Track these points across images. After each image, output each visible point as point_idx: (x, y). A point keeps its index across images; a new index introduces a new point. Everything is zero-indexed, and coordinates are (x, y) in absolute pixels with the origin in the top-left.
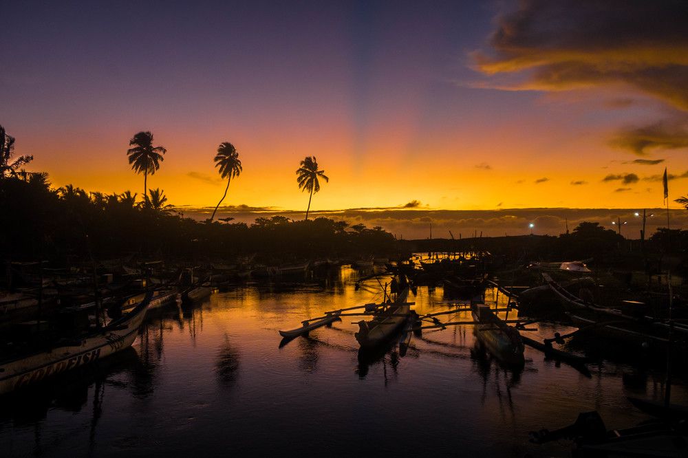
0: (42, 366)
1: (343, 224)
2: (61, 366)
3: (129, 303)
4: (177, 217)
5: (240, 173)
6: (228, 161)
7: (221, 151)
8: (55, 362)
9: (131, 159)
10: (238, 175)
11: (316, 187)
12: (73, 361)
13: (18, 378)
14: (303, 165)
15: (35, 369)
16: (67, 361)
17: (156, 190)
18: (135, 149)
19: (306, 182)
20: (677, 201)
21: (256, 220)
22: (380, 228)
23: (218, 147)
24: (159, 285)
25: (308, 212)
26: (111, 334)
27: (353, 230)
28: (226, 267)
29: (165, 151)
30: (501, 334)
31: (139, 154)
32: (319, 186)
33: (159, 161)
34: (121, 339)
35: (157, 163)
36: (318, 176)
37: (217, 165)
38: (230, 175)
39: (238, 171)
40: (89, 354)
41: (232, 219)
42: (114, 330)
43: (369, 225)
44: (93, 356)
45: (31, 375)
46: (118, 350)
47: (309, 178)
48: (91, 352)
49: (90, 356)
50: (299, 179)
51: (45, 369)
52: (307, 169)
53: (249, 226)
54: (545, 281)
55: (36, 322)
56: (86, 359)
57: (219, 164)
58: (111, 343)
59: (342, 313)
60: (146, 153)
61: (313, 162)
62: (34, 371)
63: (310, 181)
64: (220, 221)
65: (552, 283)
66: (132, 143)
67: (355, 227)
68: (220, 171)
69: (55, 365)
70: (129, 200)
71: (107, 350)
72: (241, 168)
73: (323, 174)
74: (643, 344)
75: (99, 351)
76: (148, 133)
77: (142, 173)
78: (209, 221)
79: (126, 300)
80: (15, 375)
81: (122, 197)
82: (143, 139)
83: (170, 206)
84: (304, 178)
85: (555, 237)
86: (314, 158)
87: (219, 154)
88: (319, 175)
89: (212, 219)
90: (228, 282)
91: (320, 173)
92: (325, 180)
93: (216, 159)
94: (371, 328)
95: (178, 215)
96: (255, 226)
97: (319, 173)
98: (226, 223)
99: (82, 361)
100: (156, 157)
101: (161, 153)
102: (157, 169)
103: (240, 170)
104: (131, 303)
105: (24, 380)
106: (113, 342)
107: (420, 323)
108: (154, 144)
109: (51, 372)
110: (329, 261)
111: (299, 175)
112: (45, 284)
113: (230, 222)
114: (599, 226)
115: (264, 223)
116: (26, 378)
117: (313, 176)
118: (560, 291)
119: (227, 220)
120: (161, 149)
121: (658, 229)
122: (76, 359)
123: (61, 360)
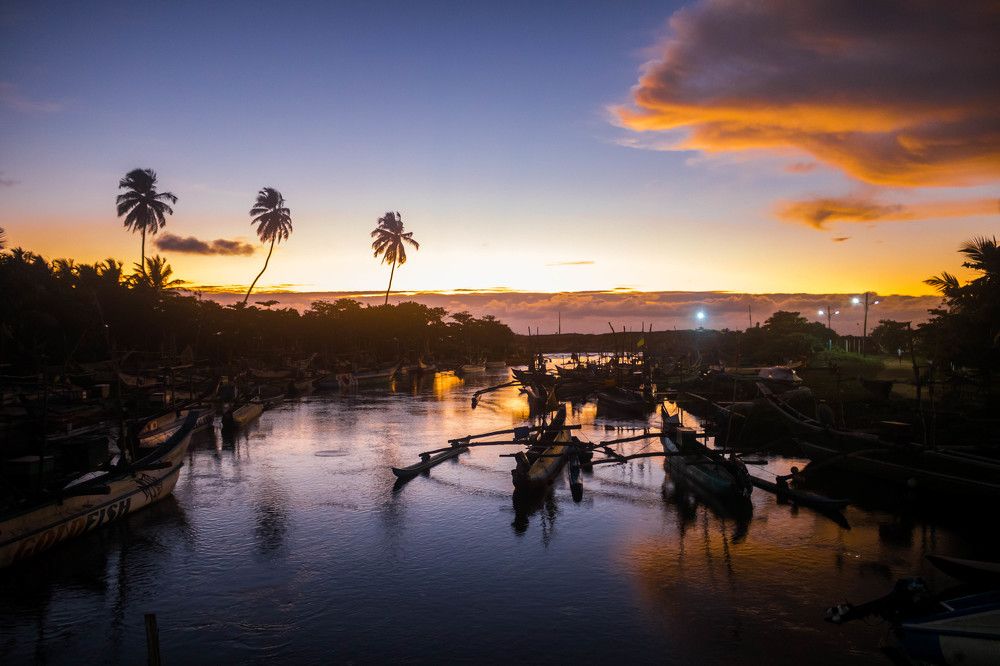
0: (52, 526)
1: (441, 312)
2: (78, 524)
3: (149, 427)
4: (191, 299)
5: (290, 235)
6: (272, 217)
7: (262, 201)
8: (68, 520)
9: (122, 210)
10: (286, 237)
11: (401, 256)
12: (94, 517)
13: (17, 545)
14: (382, 223)
15: (41, 530)
16: (85, 518)
17: (155, 257)
18: (127, 195)
19: (386, 249)
20: (927, 281)
21: (313, 304)
22: (493, 318)
23: (256, 195)
24: (187, 402)
25: (388, 292)
26: (144, 475)
27: (453, 320)
28: (271, 374)
29: (175, 200)
30: (716, 469)
31: (134, 202)
32: (404, 255)
33: (166, 214)
34: (157, 482)
35: (161, 217)
36: (403, 241)
37: (254, 222)
38: (274, 236)
39: (286, 231)
40: (116, 506)
41: (275, 302)
42: (147, 469)
43: (478, 314)
44: (121, 509)
45: (37, 540)
46: (154, 499)
47: (390, 243)
48: (118, 503)
49: (117, 510)
50: (376, 244)
51: (56, 530)
52: (388, 230)
53: (301, 314)
54: (761, 393)
55: (38, 458)
56: (111, 513)
57: (257, 219)
58: (144, 488)
59: (471, 441)
60: (144, 201)
61: (397, 219)
62: (42, 534)
63: (393, 248)
64: (258, 306)
65: (770, 396)
66: (123, 185)
67: (456, 316)
68: (259, 231)
69: (70, 524)
70: (114, 271)
71: (139, 500)
72: (291, 227)
73: (412, 238)
74: (909, 481)
75: (129, 501)
76: (149, 171)
77: (139, 233)
78: (240, 305)
79: (145, 423)
80: (14, 540)
81: (103, 268)
82: (141, 181)
83: (177, 282)
84: (383, 243)
85: (739, 332)
86: (399, 215)
87: (257, 205)
88: (406, 239)
89: (245, 303)
90: (283, 396)
91: (408, 236)
92: (413, 247)
93: (254, 212)
94: (532, 462)
95: (192, 295)
96: (310, 312)
97: (404, 236)
98: (266, 308)
99: (106, 518)
100: (160, 208)
101: (168, 202)
102: (162, 226)
103: (289, 230)
104: (152, 428)
105: (27, 548)
106: (147, 487)
107: (591, 455)
108: (159, 188)
109: (65, 534)
110: (423, 366)
111: (376, 238)
112: (8, 399)
113: (273, 308)
114: (800, 316)
115: (324, 309)
116: (30, 545)
117: (397, 240)
118: (784, 408)
119: (268, 304)
120: (169, 195)
121: (881, 322)
122: (97, 514)
123: (76, 516)
